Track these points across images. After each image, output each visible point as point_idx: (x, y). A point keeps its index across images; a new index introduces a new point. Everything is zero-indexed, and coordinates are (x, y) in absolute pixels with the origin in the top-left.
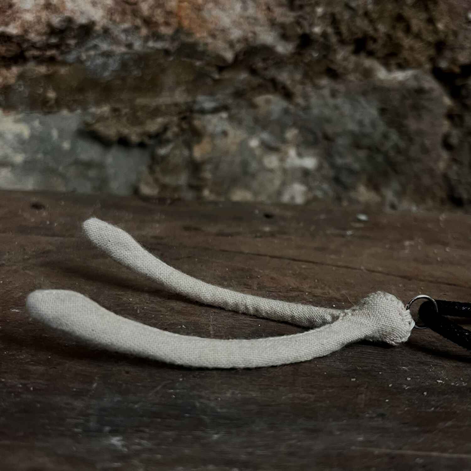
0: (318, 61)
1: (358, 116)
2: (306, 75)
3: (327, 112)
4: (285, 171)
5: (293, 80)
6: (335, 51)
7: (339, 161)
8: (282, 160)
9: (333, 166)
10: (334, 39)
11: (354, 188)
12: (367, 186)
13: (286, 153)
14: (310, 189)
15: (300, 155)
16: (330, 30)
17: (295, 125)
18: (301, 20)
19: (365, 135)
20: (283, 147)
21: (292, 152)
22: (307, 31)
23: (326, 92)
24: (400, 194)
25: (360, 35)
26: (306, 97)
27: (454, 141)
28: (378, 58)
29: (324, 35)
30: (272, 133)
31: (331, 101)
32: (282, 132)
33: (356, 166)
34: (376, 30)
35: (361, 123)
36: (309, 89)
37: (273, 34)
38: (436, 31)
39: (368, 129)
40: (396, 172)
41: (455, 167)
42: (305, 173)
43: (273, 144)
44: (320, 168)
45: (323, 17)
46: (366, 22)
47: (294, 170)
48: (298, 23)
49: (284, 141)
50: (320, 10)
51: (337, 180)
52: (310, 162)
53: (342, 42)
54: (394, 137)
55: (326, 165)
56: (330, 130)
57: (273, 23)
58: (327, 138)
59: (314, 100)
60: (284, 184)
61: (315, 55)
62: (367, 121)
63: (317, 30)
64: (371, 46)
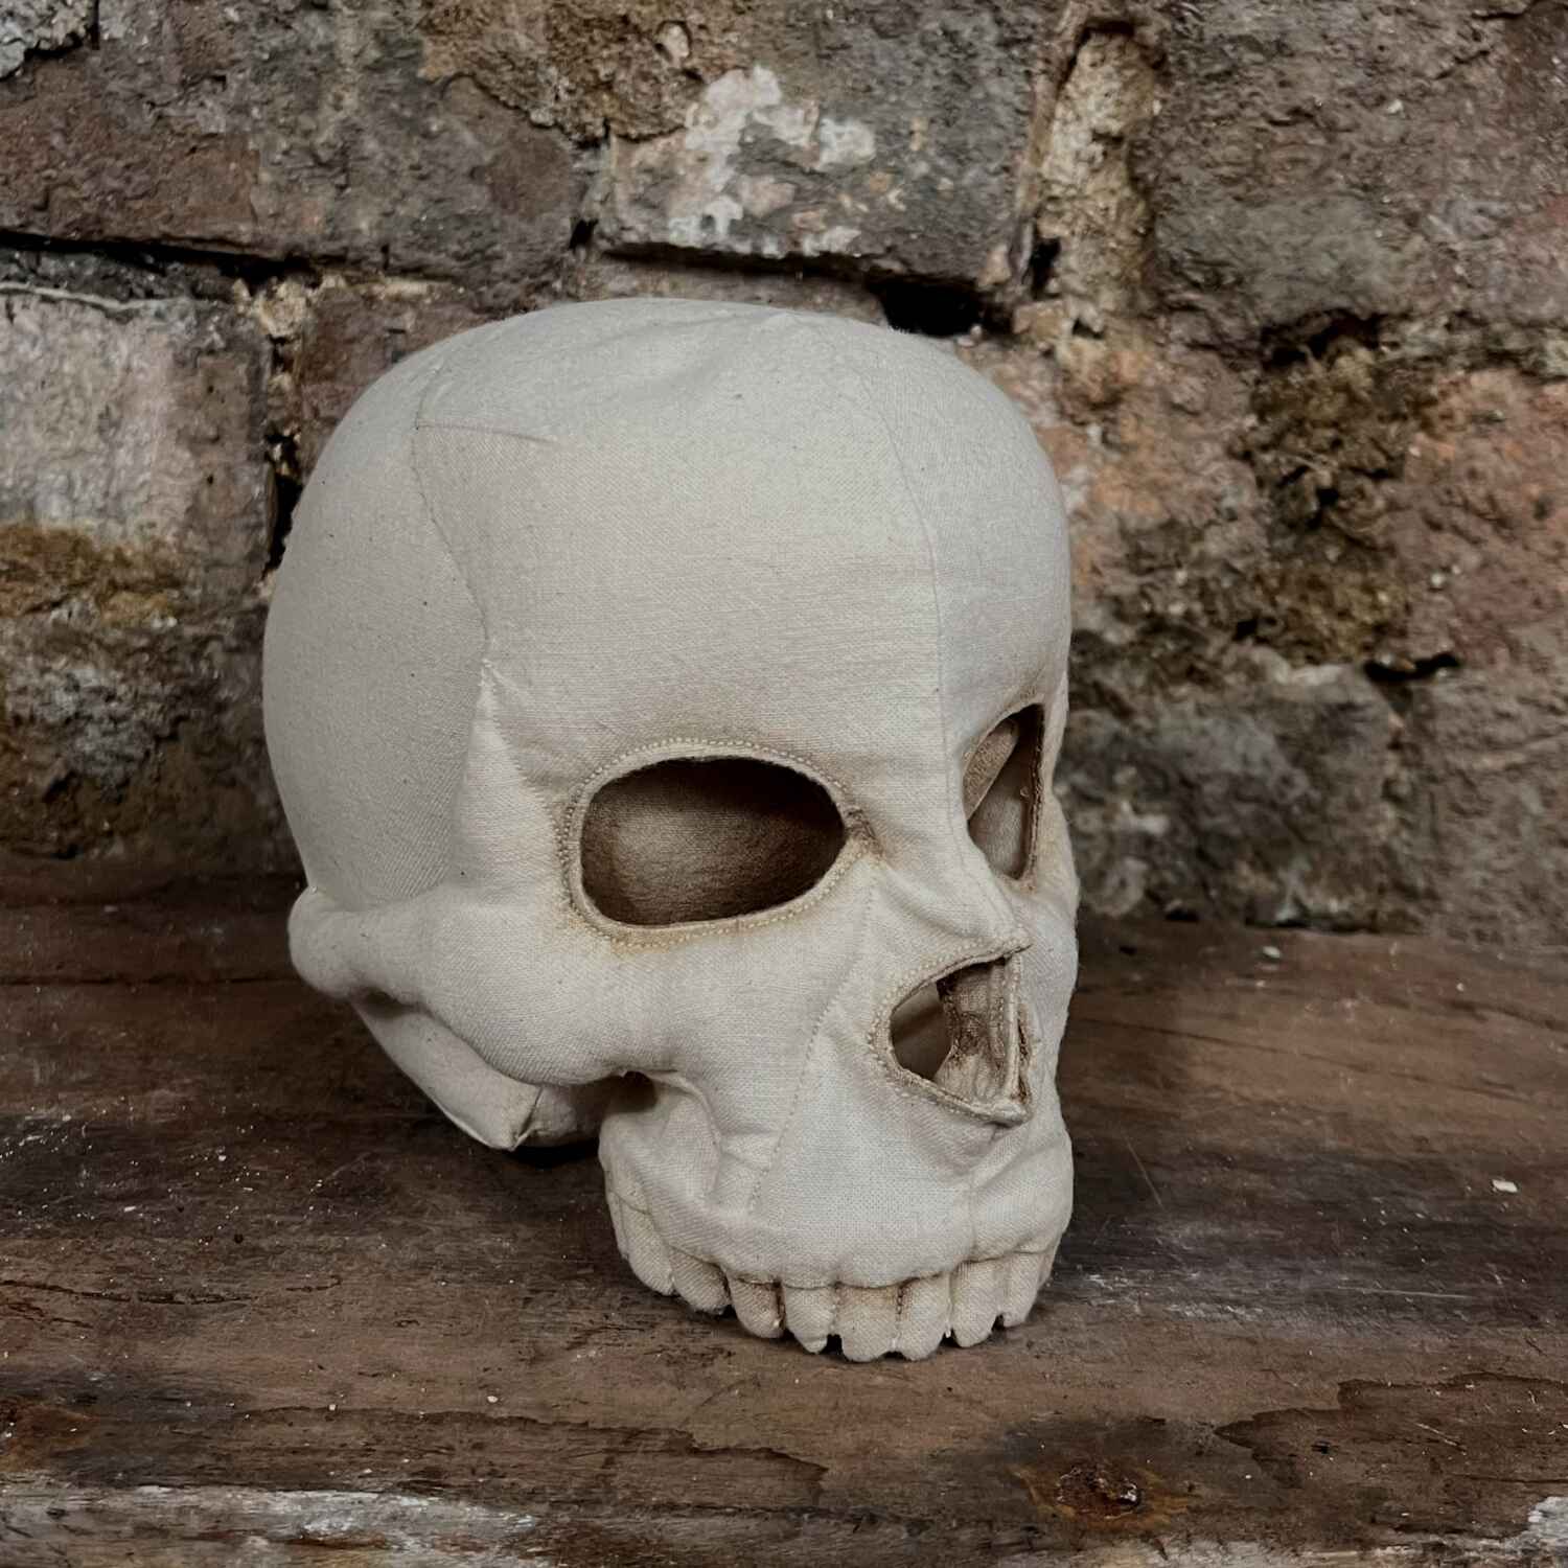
0: (1176, 657)
1: (1239, 747)
2: (1152, 677)
3: (1187, 741)
4: (1111, 837)
5: (1131, 687)
6: (1206, 642)
7: (1206, 822)
8: (1107, 819)
9: (1195, 830)
10: (1204, 622)
11: (1231, 868)
12: (1252, 864)
13: (1116, 809)
14: (1154, 868)
15: (1137, 811)
16: (1197, 607)
17: (1131, 761)
18: (1149, 590)
19: (1250, 779)
20: (1109, 798)
21: (1126, 806)
22: (1159, 608)
23: (1189, 707)
24: (1309, 880)
25: (1248, 616)
26: (1153, 716)
27: (1403, 790)
28: (1276, 647)
29: (1188, 616)
30: (1089, 773)
31: (1196, 723)
32: (1111, 771)
33: (1235, 831)
34: (1274, 604)
35: (1245, 761)
36: (1158, 700)
37: (1099, 612)
38: (1375, 607)
39: (1257, 771)
40: (1303, 840)
41: (1405, 835)
42: (1148, 840)
43: (1094, 793)
44: (1173, 832)
45: (1186, 587)
46: (1259, 592)
47: (1128, 837)
48: (1144, 595)
49: (1113, 788)
50: (1181, 576)
51: (1201, 854)
52: (1155, 824)
53: (1218, 625)
54: (1301, 781)
55: (1183, 828)
56: (1191, 770)
57: (1100, 596)
58: (1185, 782)
59: (1167, 720)
60: (1109, 859)
61: (1171, 646)
62: (1255, 756)
63: (1177, 609)
64: (1265, 631)
